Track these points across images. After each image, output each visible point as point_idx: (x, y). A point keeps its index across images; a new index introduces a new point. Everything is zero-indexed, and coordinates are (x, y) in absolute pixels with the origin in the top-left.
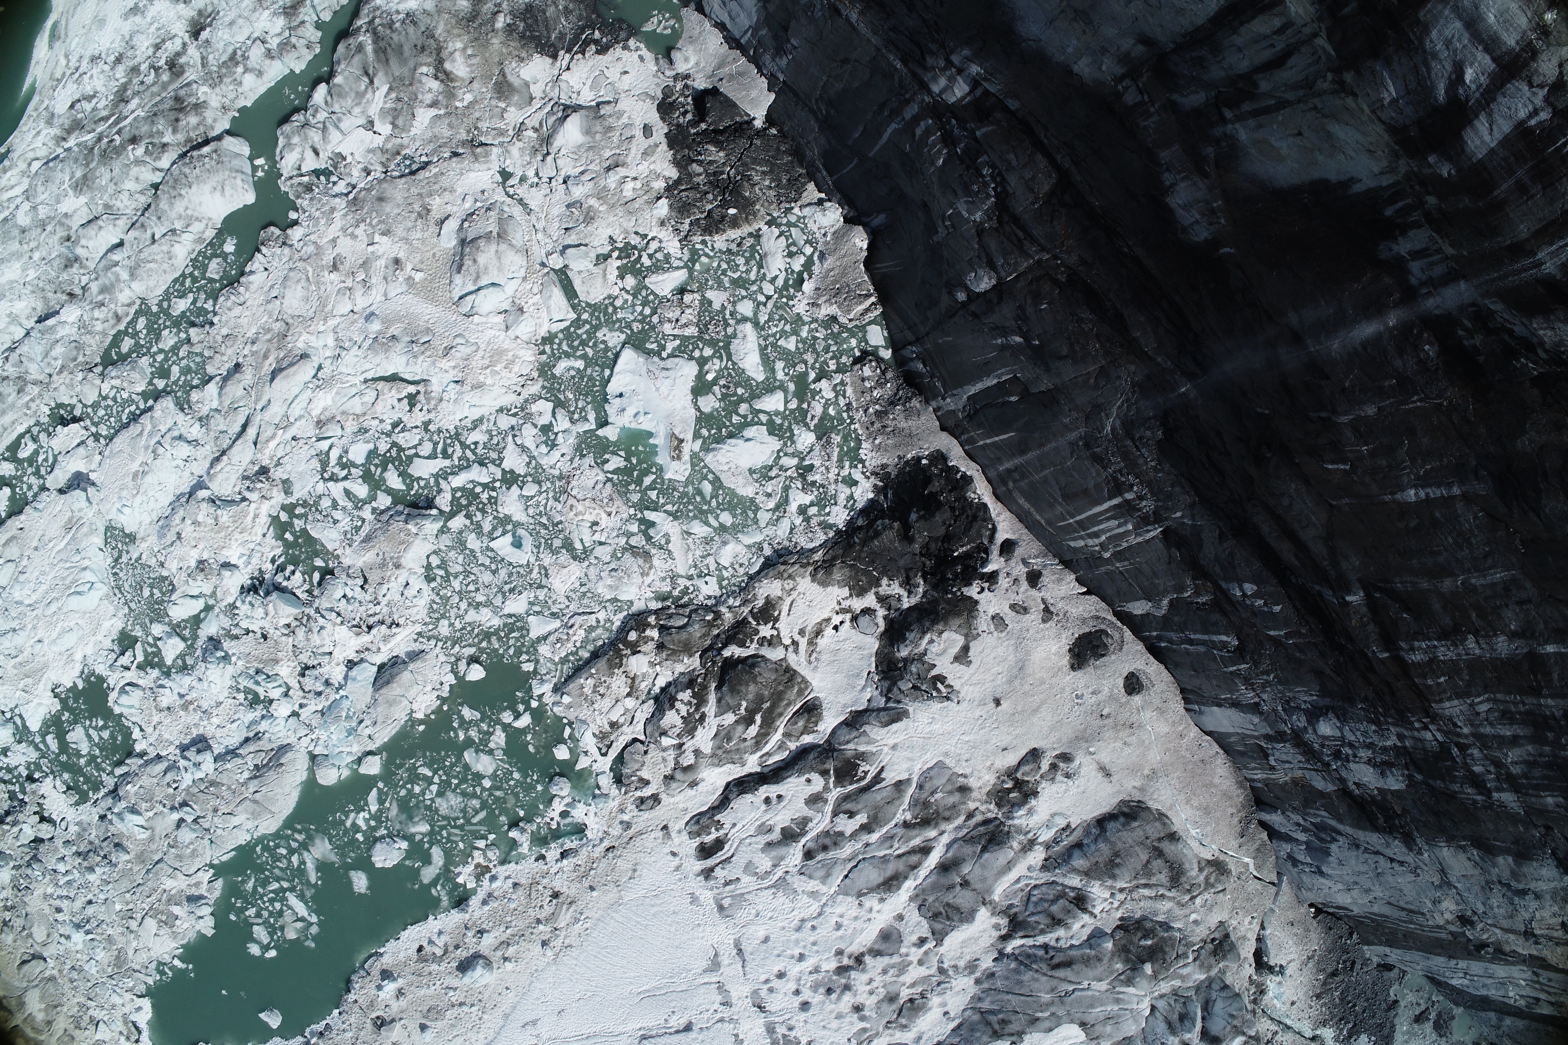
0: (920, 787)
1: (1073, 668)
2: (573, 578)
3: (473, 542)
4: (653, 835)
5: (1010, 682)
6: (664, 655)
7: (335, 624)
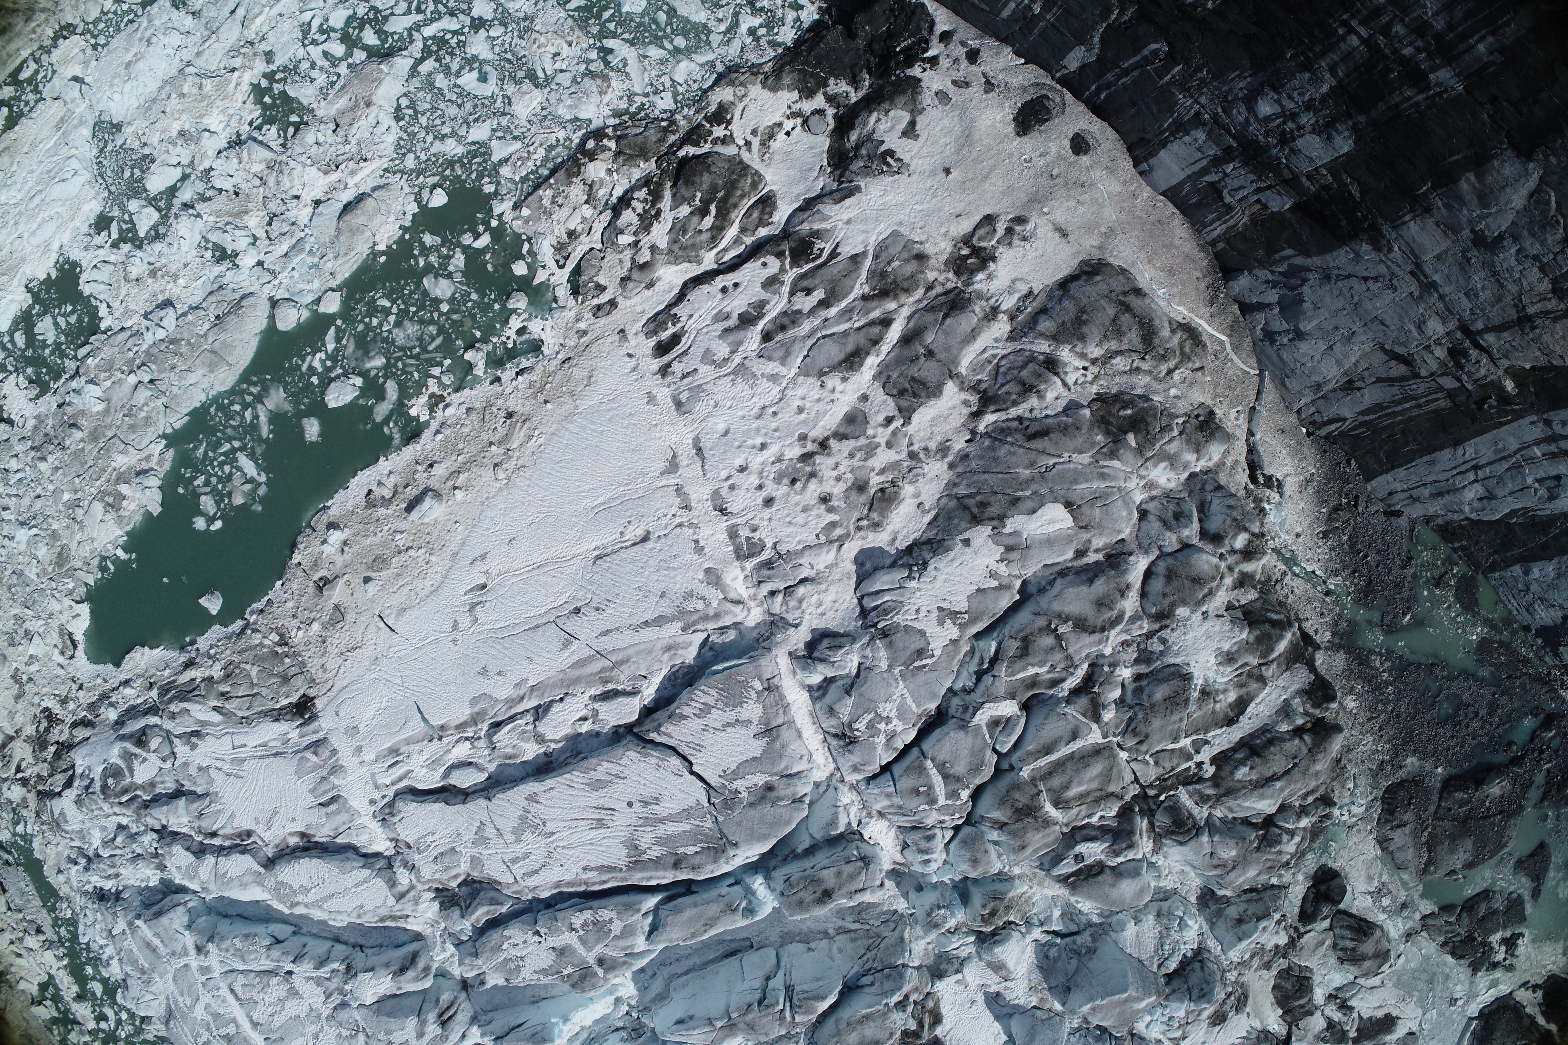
0: (876, 257)
1: (1018, 134)
2: (535, 103)
3: (441, 81)
4: (609, 340)
5: (958, 151)
6: (621, 160)
7: (305, 166)
